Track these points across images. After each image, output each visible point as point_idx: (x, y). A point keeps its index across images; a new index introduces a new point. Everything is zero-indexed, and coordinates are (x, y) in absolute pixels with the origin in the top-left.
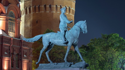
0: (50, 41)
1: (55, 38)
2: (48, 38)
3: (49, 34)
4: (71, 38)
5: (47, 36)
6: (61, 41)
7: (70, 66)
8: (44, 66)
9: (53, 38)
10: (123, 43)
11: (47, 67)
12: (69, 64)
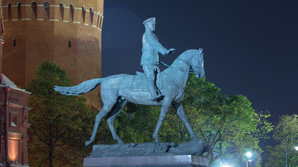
0: (120, 94)
1: (131, 88)
2: (115, 87)
3: (118, 79)
4: (169, 87)
5: (113, 82)
6: (146, 93)
7: (167, 151)
8: (104, 150)
9: (128, 88)
10: (215, 96)
11: (113, 153)
12: (165, 145)
